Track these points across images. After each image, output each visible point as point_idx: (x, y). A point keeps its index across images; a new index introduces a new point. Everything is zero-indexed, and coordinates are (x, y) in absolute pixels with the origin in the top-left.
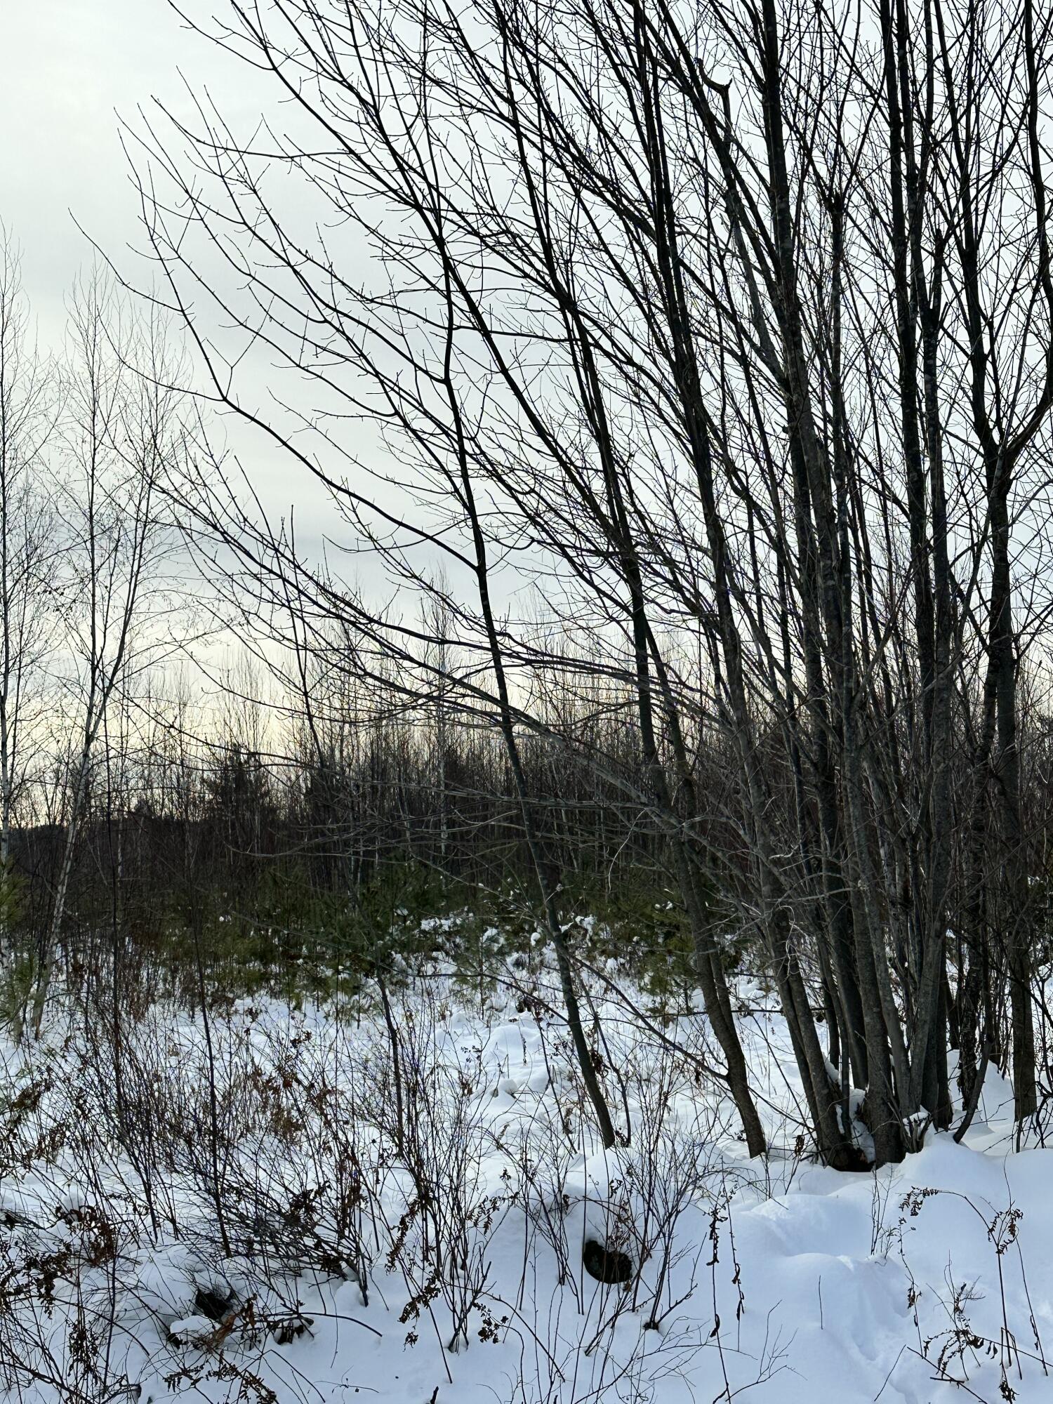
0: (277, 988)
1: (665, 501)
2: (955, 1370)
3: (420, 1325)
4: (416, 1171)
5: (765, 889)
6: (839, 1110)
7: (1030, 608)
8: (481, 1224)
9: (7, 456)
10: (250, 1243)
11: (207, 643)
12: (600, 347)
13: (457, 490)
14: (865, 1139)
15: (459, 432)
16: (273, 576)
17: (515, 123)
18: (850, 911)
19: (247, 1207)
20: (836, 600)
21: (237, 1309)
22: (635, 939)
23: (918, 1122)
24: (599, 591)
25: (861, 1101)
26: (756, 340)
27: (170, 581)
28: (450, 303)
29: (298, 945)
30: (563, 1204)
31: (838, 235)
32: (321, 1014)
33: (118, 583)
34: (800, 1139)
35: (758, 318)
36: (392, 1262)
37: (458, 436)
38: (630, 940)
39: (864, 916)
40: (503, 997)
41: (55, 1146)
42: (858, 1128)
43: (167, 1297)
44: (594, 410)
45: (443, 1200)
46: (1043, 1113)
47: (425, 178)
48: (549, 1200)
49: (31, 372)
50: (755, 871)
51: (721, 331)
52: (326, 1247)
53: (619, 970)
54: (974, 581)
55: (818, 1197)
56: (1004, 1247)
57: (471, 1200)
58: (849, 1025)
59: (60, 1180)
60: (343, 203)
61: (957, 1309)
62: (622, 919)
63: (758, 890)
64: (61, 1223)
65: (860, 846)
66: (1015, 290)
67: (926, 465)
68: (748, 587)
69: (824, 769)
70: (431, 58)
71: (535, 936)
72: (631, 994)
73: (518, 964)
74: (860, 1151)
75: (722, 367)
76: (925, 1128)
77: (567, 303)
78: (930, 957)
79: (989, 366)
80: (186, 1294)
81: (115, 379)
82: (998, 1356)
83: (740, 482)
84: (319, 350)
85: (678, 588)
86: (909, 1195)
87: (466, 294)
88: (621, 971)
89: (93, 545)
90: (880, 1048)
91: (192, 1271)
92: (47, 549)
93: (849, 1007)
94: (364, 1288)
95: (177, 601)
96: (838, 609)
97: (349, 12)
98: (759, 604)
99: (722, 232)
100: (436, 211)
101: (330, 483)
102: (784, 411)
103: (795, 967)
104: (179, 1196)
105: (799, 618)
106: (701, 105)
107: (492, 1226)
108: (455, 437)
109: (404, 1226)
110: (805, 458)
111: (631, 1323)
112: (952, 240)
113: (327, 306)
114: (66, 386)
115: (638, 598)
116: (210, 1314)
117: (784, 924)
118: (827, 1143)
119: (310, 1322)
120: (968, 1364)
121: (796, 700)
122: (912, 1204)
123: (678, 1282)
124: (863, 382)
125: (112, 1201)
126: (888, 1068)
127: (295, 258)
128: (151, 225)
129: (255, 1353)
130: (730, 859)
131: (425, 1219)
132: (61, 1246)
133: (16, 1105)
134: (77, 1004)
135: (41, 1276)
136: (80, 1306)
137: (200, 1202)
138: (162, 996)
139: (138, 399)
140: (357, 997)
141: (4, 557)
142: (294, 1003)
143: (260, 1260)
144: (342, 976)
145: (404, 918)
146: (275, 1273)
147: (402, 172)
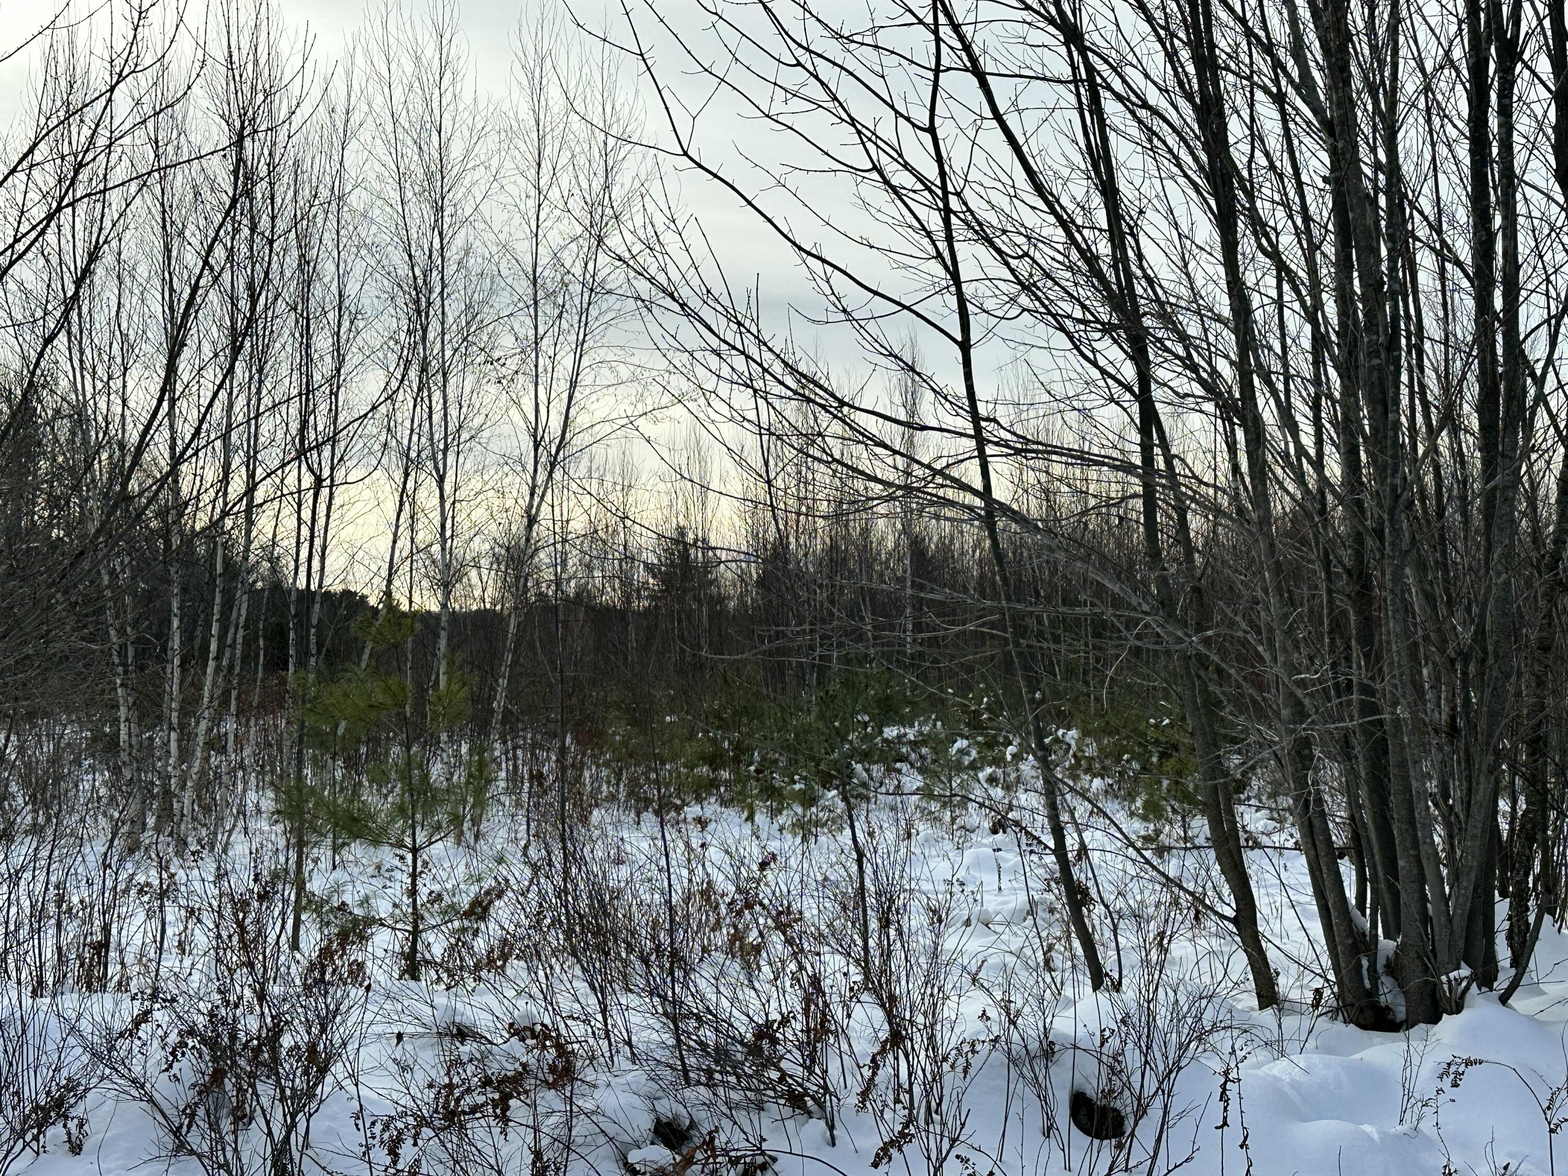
0: (727, 796)
1: (1180, 264)
3: (894, 1170)
4: (889, 1003)
5: (1285, 713)
6: (1365, 963)
8: (959, 1069)
9: (446, 213)
10: (710, 1073)
11: (656, 421)
12: (1109, 88)
13: (940, 255)
14: (1395, 996)
15: (944, 187)
16: (734, 352)
18: (1385, 740)
19: (708, 1035)
20: (1381, 381)
21: (697, 1141)
22: (1126, 757)
23: (1459, 981)
24: (1103, 371)
25: (1391, 953)
26: (1295, 74)
27: (618, 352)
28: (938, 40)
29: (749, 750)
30: (1048, 1051)
32: (776, 826)
33: (562, 353)
34: (1318, 992)
35: (1298, 49)
36: (862, 1101)
37: (942, 193)
38: (1119, 759)
39: (1402, 747)
40: (974, 816)
41: (505, 957)
42: (1387, 985)
43: (624, 1123)
44: (1100, 160)
45: (917, 1037)
48: (1034, 1046)
49: (470, 121)
50: (1273, 691)
51: (1252, 63)
52: (790, 1081)
53: (1106, 792)
54: (1550, 362)
55: (1338, 1058)
56: (1557, 1126)
57: (948, 1041)
58: (1379, 868)
59: (510, 993)
62: (1110, 734)
63: (1277, 714)
64: (514, 1040)
65: (1400, 666)
67: (1498, 221)
68: (1276, 366)
69: (1360, 576)
71: (1011, 750)
72: (1120, 817)
73: (992, 780)
74: (1388, 1008)
75: (1251, 106)
76: (1467, 988)
77: (1072, 35)
78: (1481, 794)
80: (645, 1123)
81: (562, 126)
83: (1269, 240)
84: (789, 96)
85: (1194, 368)
86: (1449, 1065)
87: (956, 28)
88: (1108, 792)
89: (536, 311)
90: (1416, 895)
91: (652, 1098)
92: (487, 314)
93: (1381, 848)
94: (831, 1127)
95: (625, 373)
96: (1383, 391)
98: (1286, 384)
101: (800, 248)
102: (1325, 157)
103: (1320, 801)
104: (635, 1019)
105: (1334, 402)
107: (972, 1071)
108: (939, 192)
109: (875, 1065)
110: (1351, 215)
113: (800, 45)
114: (509, 134)
115: (1145, 377)
116: (670, 1146)
117: (1307, 752)
118: (1349, 998)
119: (774, 1160)
121: (1330, 498)
122: (1454, 1073)
123: (1176, 1145)
124: (1421, 120)
125: (569, 1022)
126: (1426, 919)
130: (1245, 678)
131: (896, 1058)
132: (517, 1065)
133: (465, 913)
134: (518, 804)
135: (497, 1096)
136: (536, 1130)
137: (658, 1026)
138: (606, 799)
139: (587, 148)
140: (814, 809)
141: (443, 323)
142: (746, 814)
143: (721, 1091)
144: (797, 787)
145: (866, 725)
146: (738, 1106)
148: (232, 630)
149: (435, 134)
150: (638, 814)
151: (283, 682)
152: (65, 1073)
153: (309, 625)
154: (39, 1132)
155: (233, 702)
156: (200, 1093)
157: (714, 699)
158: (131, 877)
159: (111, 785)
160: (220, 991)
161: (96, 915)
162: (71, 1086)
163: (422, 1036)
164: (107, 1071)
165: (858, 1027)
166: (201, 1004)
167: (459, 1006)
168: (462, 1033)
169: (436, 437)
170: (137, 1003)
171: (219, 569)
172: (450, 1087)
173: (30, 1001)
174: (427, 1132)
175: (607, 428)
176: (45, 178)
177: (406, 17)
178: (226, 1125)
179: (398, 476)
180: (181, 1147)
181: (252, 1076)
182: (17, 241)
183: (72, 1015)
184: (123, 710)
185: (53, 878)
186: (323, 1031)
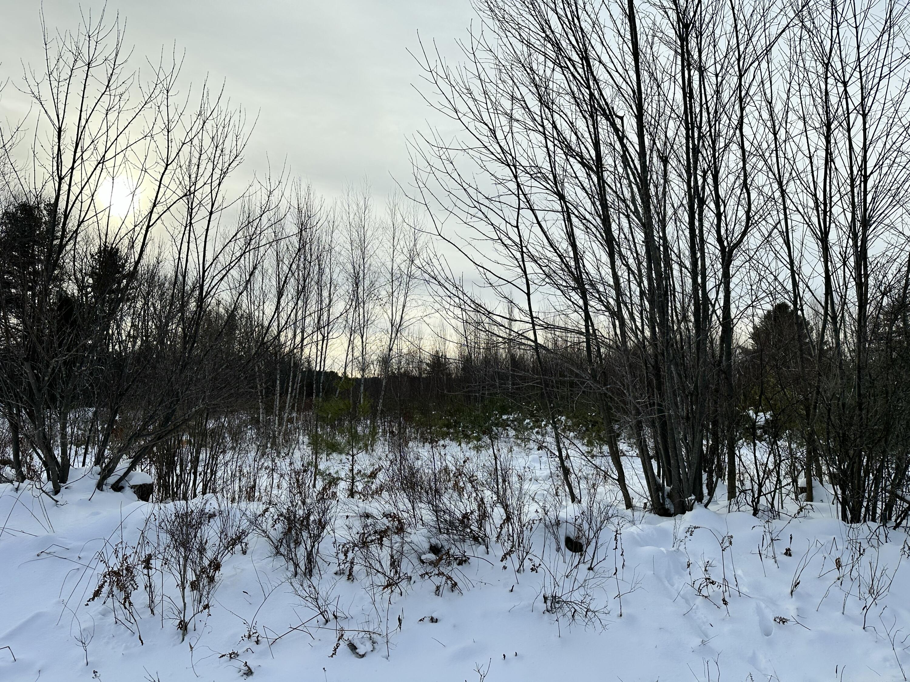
0: (452, 438)
1: (597, 268)
2: (704, 592)
3: (508, 563)
4: (506, 507)
5: (633, 412)
6: (661, 494)
7: (738, 308)
8: (529, 529)
9: (365, 253)
10: (448, 529)
11: (430, 318)
12: (574, 214)
13: (520, 266)
14: (670, 505)
15: (521, 245)
16: (455, 297)
17: (544, 134)
18: (666, 421)
19: (447, 517)
20: (662, 306)
21: (444, 552)
22: (581, 426)
23: (691, 500)
24: (573, 303)
25: (669, 491)
26: (633, 209)
27: (418, 296)
28: (519, 199)
29: (459, 423)
30: (558, 523)
31: (665, 171)
32: (468, 448)
34: (645, 504)
35: (634, 201)
36: (497, 540)
37: (521, 246)
38: (578, 426)
39: (672, 423)
40: (532, 445)
41: (381, 491)
42: (668, 501)
43: (420, 546)
44: (571, 236)
45: (515, 518)
46: (739, 499)
47: (511, 155)
48: (553, 521)
49: (374, 225)
50: (629, 405)
51: (619, 205)
52: (474, 533)
54: (716, 299)
55: (652, 526)
56: (724, 548)
57: (525, 519)
58: (665, 463)
59: (383, 503)
60: (482, 165)
61: (706, 570)
62: (575, 418)
63: (631, 413)
64: (385, 518)
65: (670, 397)
66: (733, 189)
67: (699, 255)
68: (628, 301)
69: (657, 368)
70: (514, 112)
71: (544, 423)
72: (579, 445)
73: (537, 433)
74: (668, 509)
75: (619, 219)
76: (694, 503)
77: (562, 197)
78: (697, 439)
79: (723, 218)
80: (427, 546)
81: (401, 226)
82: (721, 588)
83: (625, 261)
84: (472, 217)
85: (601, 301)
86: (689, 528)
87: (525, 195)
88: (575, 437)
89: (392, 283)
90: (677, 472)
91: (429, 538)
92: (377, 285)
93: (665, 457)
94: (487, 548)
96: (663, 309)
97: (486, 97)
98: (632, 306)
99: (621, 170)
100: (515, 166)
101: (476, 264)
102: (643, 235)
103: (645, 441)
104: (423, 511)
105: (647, 312)
106: (613, 125)
107: (533, 530)
109: (501, 528)
110: (651, 253)
111: (583, 568)
112: (709, 172)
113: (476, 201)
114: (385, 229)
115: (586, 304)
116: (435, 554)
117: (640, 425)
118: (656, 506)
119: (469, 559)
120: (710, 590)
121: (646, 343)
122: (691, 531)
123: (600, 555)
124: (673, 223)
125: (402, 512)
126: (680, 480)
127: (465, 185)
128: (416, 175)
129: (450, 568)
130: (620, 401)
131: (508, 525)
132: (385, 526)
133: (369, 476)
134: (386, 440)
135: (379, 537)
136: (392, 548)
137: (431, 514)
138: (414, 439)
139: (409, 233)
140: (480, 442)
141: (363, 287)
142: (458, 444)
143: (451, 536)
144: (475, 435)
145: (496, 415)
146: (457, 541)
147: (503, 153)
148: (296, 384)
149: (362, 228)
150: (424, 443)
151: (311, 400)
152: (241, 528)
153: (320, 383)
154: (233, 547)
155: (296, 407)
156: (284, 535)
157: (448, 406)
158: (263, 464)
159: (257, 434)
160: (291, 502)
161: (252, 476)
162: (243, 532)
163: (355, 517)
164: (255, 528)
165: (496, 515)
166: (285, 506)
167: (367, 507)
168: (367, 516)
169: (361, 323)
170: (264, 505)
171: (292, 365)
172: (364, 533)
173: (231, 504)
174: (356, 549)
176: (241, 242)
178: (292, 545)
179: (349, 335)
180: (278, 553)
181: (301, 529)
182: (231, 263)
183: (244, 509)
184: (261, 410)
185: (238, 464)
186: (323, 515)
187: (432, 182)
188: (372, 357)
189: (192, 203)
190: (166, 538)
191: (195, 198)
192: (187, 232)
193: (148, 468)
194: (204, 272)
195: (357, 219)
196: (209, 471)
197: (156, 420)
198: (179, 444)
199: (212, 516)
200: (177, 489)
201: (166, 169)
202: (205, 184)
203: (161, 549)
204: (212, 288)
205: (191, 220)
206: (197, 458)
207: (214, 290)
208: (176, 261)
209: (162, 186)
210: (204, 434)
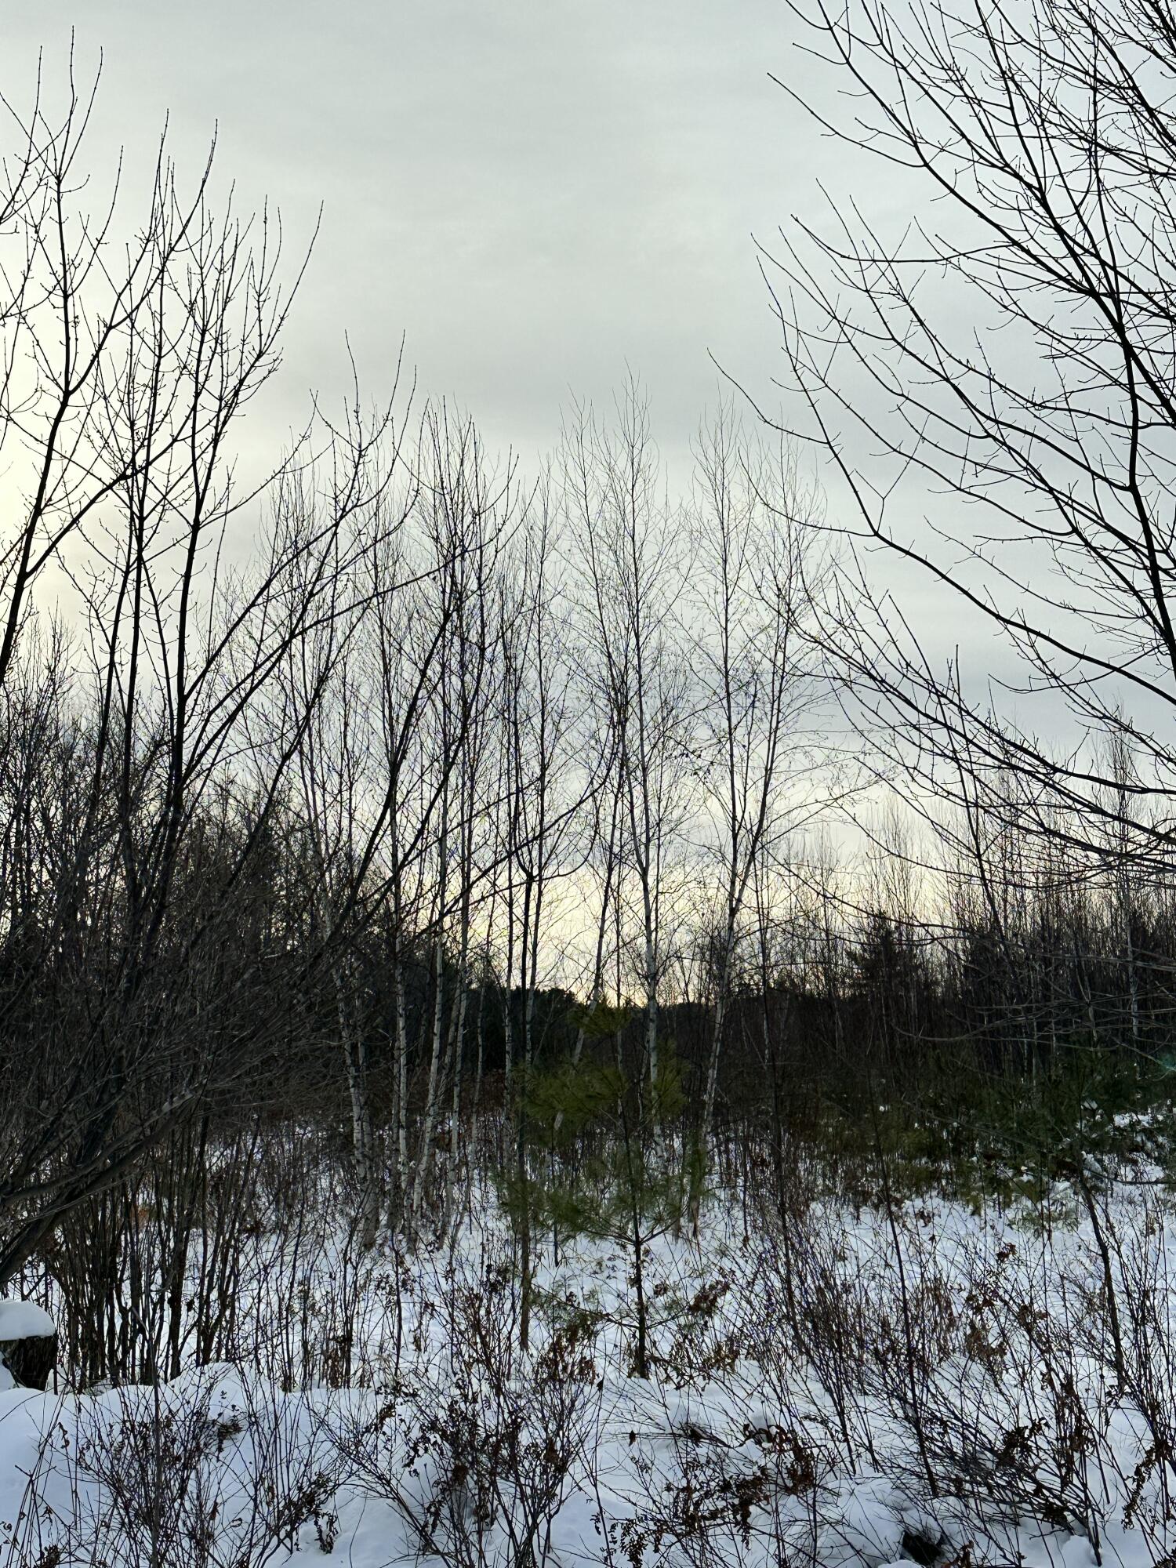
0: (950, 1189)
4: (1151, 1410)
9: (641, 615)
10: (958, 1482)
13: (1150, 613)
15: (1150, 546)
16: (934, 725)
19: (955, 1441)
21: (951, 1556)
27: (811, 736)
28: (1134, 397)
29: (971, 1139)
33: (757, 742)
36: (1128, 1516)
37: (1148, 550)
41: (735, 1355)
43: (871, 1535)
47: (1097, 256)
49: (662, 525)
52: (1047, 1493)
59: (742, 1393)
60: (1007, 302)
64: (750, 1442)
70: (1102, 125)
80: (891, 1535)
81: (745, 522)
84: (979, 468)
87: (1153, 384)
89: (729, 702)
91: (899, 1509)
92: (683, 710)
94: (1096, 1545)
95: (819, 756)
97: (1008, 89)
100: (1113, 294)
101: (1004, 620)
104: (875, 1422)
108: (1146, 551)
109: (1139, 1477)
113: (990, 419)
114: (696, 536)
116: (922, 1561)
125: (806, 1423)
127: (952, 369)
128: (794, 354)
131: (1163, 1471)
132: (755, 1468)
133: (690, 1308)
134: (734, 1198)
135: (736, 1501)
136: (779, 1538)
137: (900, 1431)
138: (823, 1193)
139: (770, 543)
140: (1045, 1203)
141: (641, 720)
142: (971, 1207)
143: (972, 1502)
144: (1025, 1178)
145: (1093, 1112)
146: (991, 1520)
147: (1075, 256)
148: (452, 1029)
149: (628, 539)
150: (857, 1208)
151: (501, 1078)
152: (315, 1468)
153: (524, 1023)
154: (293, 1529)
155: (456, 1100)
156: (443, 1491)
157: (928, 1087)
158: (369, 1272)
159: (348, 1184)
160: (458, 1387)
161: (338, 1310)
162: (321, 1482)
163: (656, 1436)
164: (355, 1467)
165: (1117, 1436)
166: (441, 1398)
167: (693, 1408)
168: (694, 1434)
169: (638, 831)
170: (381, 1397)
171: (439, 970)
172: (688, 1490)
173: (282, 1393)
174: (668, 1538)
175: (804, 814)
176: (278, 611)
177: (599, 432)
178: (470, 1525)
179: (603, 872)
180: (427, 1546)
181: (493, 1473)
182: (256, 669)
183: (320, 1408)
184: (356, 1109)
185: (299, 1275)
186: (560, 1427)
187: (845, 371)
188: (677, 938)
189: (142, 502)
190: (97, 1497)
191: (150, 487)
192: (130, 587)
193: (42, 1288)
194: (183, 699)
195: (611, 513)
196: (214, 1295)
197: (61, 1142)
198: (126, 1214)
199: (228, 1431)
200: (125, 1353)
201: (64, 404)
202: (175, 440)
203: (87, 1533)
204: (207, 747)
205: (140, 550)
206: (180, 1256)
207: (212, 752)
208: (105, 674)
209: (54, 455)
210: (197, 1183)
